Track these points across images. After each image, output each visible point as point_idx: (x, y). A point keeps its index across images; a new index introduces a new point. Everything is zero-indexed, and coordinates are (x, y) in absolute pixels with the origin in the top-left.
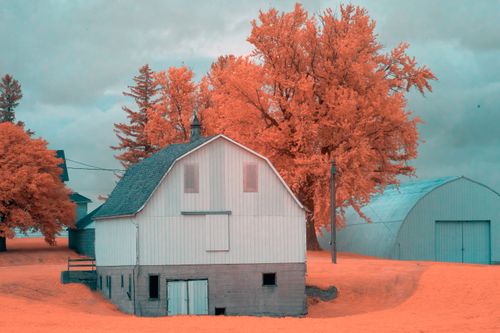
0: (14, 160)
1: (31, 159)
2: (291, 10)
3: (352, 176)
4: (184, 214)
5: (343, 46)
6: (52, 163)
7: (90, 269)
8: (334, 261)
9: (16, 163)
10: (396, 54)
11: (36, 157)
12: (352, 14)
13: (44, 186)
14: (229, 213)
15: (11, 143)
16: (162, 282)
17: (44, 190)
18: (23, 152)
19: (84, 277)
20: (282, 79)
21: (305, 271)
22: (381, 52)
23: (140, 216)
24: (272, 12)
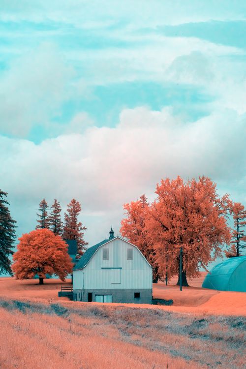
0: (46, 245)
1: (54, 245)
2: (175, 179)
3: (200, 253)
4: (102, 268)
5: (197, 196)
6: (63, 246)
7: (70, 291)
8: (181, 290)
9: (48, 246)
10: (224, 199)
11: (56, 244)
12: (205, 180)
13: (59, 256)
14: (121, 268)
15: (46, 237)
16: (93, 296)
17: (59, 258)
18: (51, 241)
19: (67, 294)
20: (169, 210)
21: (152, 292)
22: (217, 198)
23: (84, 269)
24: (168, 180)
